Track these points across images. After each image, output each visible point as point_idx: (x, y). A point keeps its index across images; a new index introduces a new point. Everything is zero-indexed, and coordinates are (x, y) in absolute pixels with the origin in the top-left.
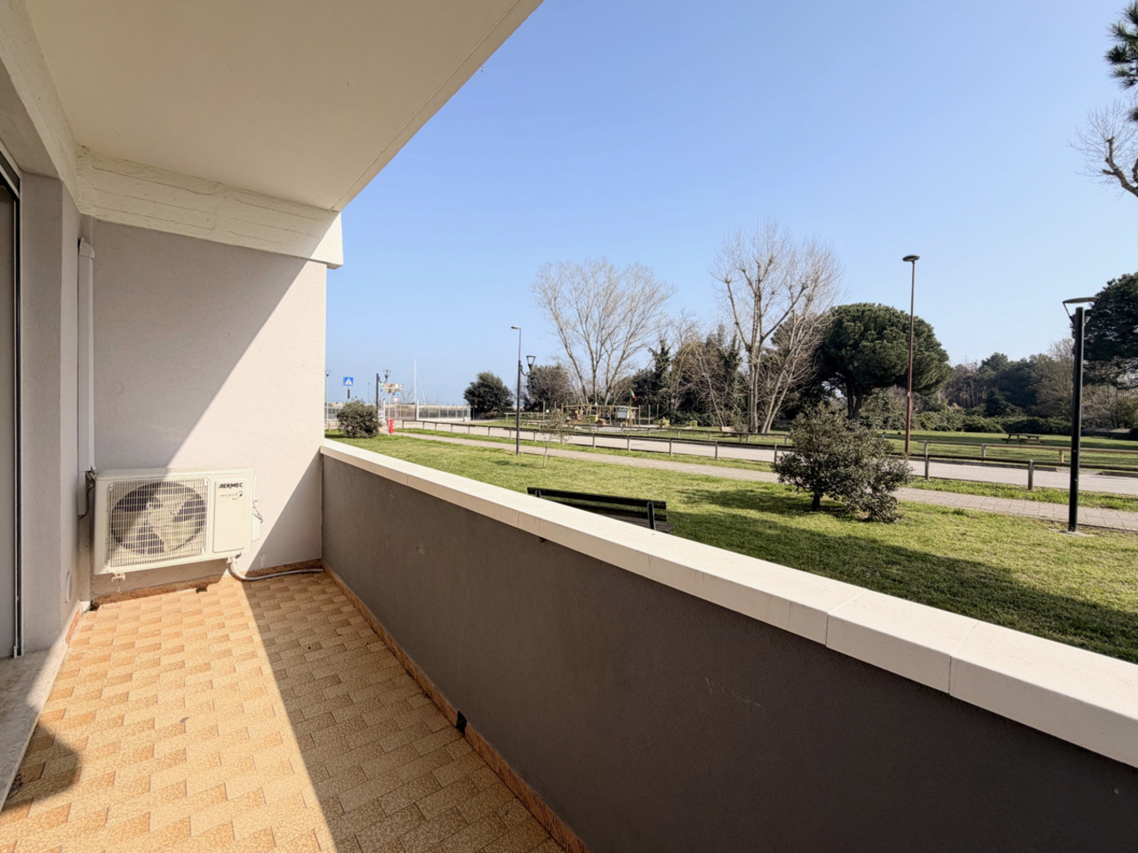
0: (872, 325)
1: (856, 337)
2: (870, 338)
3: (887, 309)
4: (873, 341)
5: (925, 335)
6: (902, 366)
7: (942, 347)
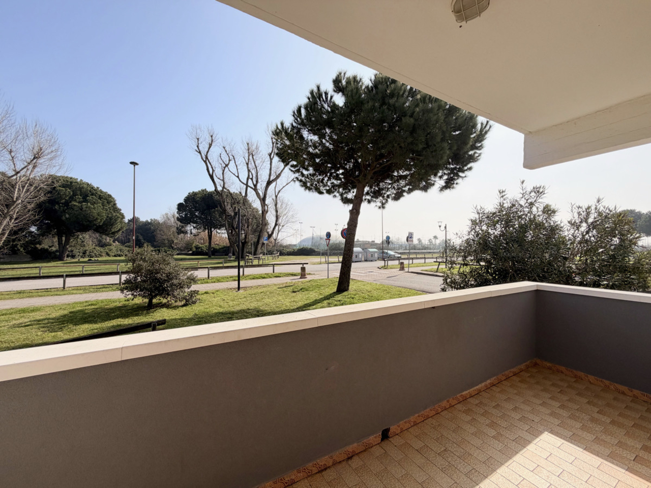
0: (79, 192)
1: (67, 198)
2: (78, 200)
3: (88, 184)
4: (79, 202)
5: (112, 204)
6: (101, 220)
7: (122, 212)
